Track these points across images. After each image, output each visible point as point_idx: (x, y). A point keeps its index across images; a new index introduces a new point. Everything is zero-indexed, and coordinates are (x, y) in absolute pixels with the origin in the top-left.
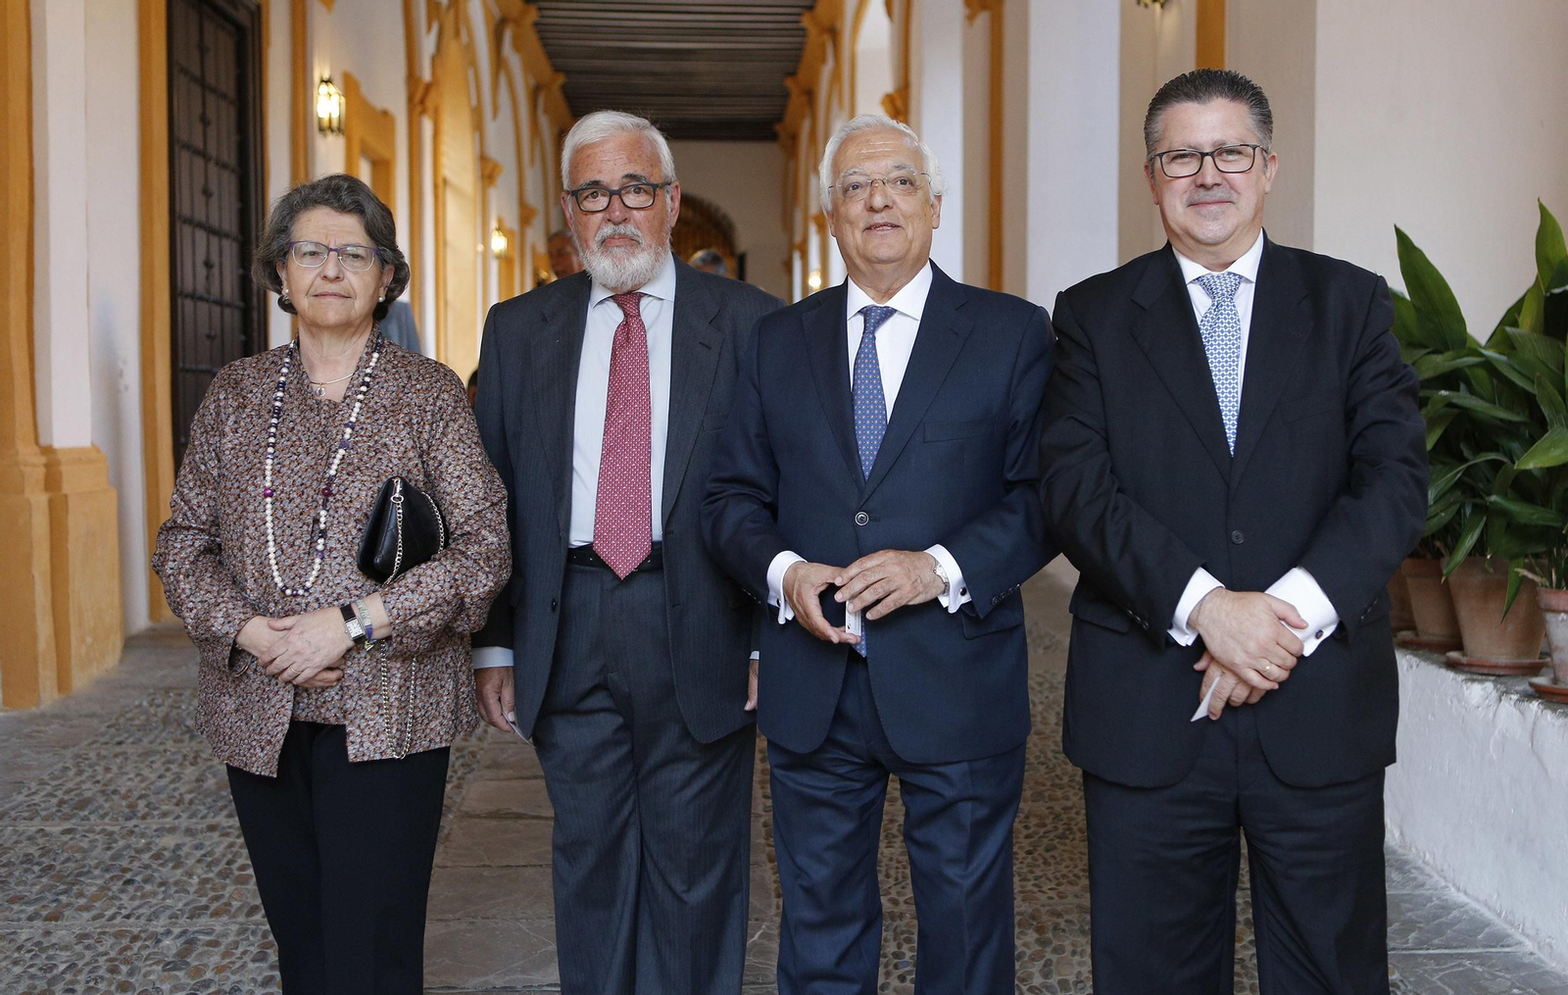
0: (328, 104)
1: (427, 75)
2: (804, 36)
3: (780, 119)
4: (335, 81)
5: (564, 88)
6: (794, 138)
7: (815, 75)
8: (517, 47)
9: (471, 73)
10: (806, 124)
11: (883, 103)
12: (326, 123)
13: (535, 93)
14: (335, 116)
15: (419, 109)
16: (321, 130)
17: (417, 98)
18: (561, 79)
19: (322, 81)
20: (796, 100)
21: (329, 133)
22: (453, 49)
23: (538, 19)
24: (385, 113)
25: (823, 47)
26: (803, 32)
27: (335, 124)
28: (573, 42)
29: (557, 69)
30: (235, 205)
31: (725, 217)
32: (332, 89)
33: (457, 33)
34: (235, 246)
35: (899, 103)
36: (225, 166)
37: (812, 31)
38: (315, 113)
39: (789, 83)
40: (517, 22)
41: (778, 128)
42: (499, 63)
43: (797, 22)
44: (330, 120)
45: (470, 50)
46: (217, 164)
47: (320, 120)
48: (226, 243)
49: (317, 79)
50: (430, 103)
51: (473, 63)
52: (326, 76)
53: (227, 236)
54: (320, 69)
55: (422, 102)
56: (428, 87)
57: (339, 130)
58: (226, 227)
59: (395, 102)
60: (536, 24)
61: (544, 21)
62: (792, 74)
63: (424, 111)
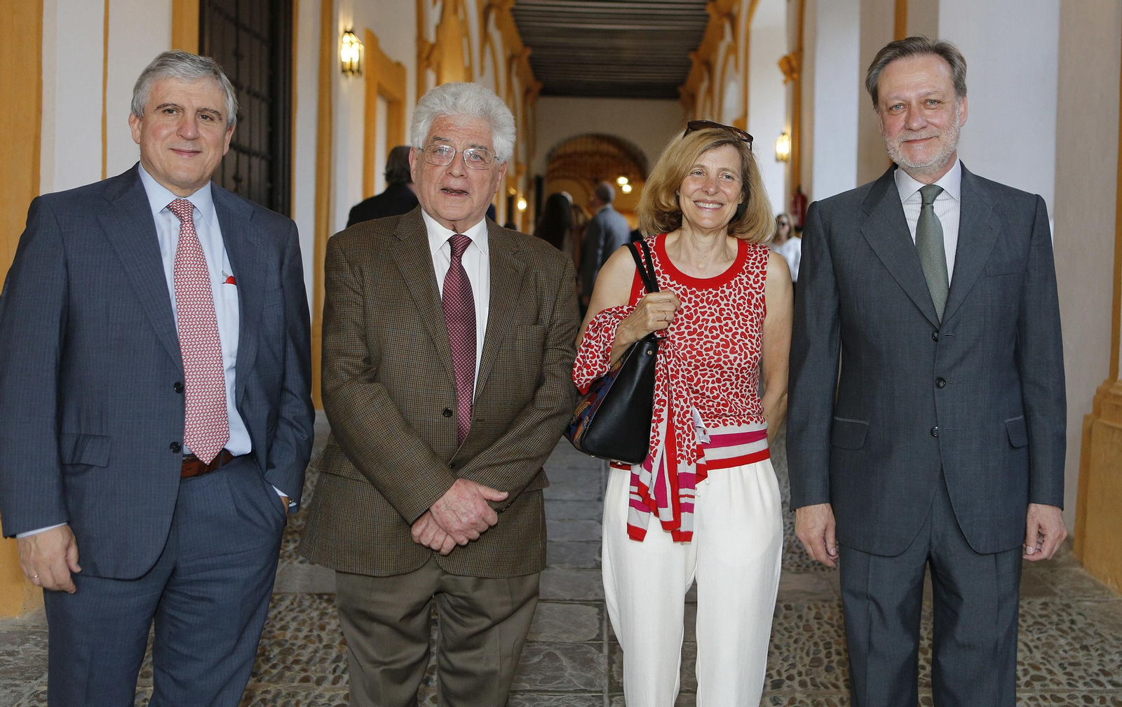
0: (350, 50)
1: (431, 37)
2: (706, 21)
3: (682, 83)
4: (357, 31)
5: (531, 59)
6: (693, 97)
7: (714, 49)
8: (499, 26)
9: (465, 41)
10: (704, 86)
11: (781, 64)
12: (348, 67)
13: (510, 61)
14: (355, 61)
15: (425, 63)
16: (344, 71)
17: (424, 55)
18: (529, 52)
19: (346, 32)
20: (696, 68)
21: (350, 74)
22: (452, 21)
23: (514, 6)
24: (399, 65)
25: (722, 28)
26: (706, 17)
27: (355, 66)
28: (537, 24)
29: (526, 45)
30: (265, 129)
31: (641, 153)
32: (353, 38)
33: (456, 11)
34: (264, 164)
35: (794, 63)
36: (256, 95)
37: (714, 16)
38: (339, 57)
39: (692, 56)
40: (499, 8)
41: (681, 90)
42: (485, 37)
43: (703, 10)
44: (351, 63)
45: (465, 23)
46: (249, 92)
47: (343, 64)
48: (255, 161)
49: (341, 30)
50: (434, 59)
51: (467, 34)
52: (349, 28)
53: (256, 154)
54: (344, 23)
55: (428, 58)
56: (433, 47)
57: (359, 71)
58: (256, 146)
59: (407, 56)
60: (513, 10)
61: (519, 7)
62: (694, 49)
63: (429, 66)
